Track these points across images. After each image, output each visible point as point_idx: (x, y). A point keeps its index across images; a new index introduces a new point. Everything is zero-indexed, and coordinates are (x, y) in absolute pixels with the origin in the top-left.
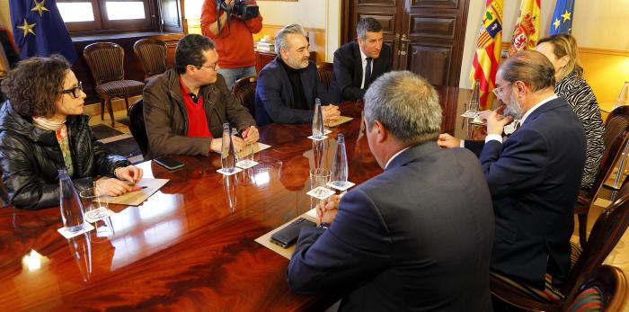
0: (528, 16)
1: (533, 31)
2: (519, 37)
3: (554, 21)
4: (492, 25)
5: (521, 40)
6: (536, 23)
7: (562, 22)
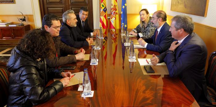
0: (115, 5)
1: (116, 10)
2: (113, 12)
3: (122, 6)
4: (104, 9)
5: (114, 13)
6: (117, 7)
7: (125, 6)
